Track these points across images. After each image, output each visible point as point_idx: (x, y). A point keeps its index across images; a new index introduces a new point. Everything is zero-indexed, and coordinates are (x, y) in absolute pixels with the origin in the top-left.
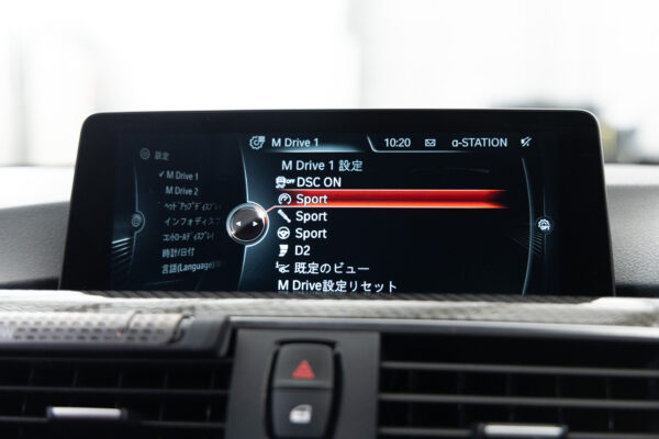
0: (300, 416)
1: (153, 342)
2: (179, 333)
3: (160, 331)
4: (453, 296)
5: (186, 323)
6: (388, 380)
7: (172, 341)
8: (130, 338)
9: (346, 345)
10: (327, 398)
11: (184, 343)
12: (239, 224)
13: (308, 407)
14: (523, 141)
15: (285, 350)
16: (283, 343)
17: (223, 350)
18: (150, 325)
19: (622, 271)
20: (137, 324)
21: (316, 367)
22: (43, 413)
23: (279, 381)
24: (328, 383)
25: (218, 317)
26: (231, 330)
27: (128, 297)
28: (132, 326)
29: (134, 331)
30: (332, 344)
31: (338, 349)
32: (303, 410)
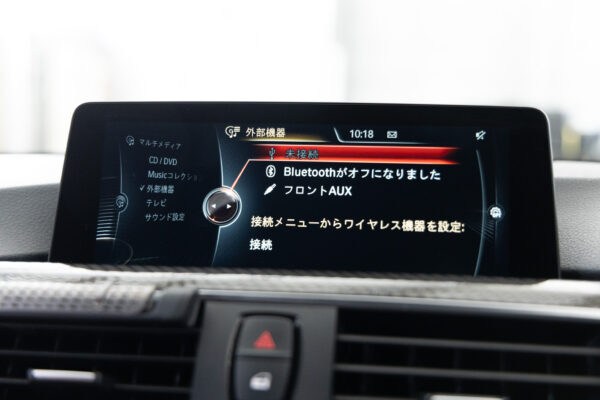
0: (260, 383)
1: (127, 312)
2: (151, 303)
3: (133, 302)
4: (407, 275)
5: (158, 294)
6: (343, 352)
7: (145, 310)
8: (106, 307)
9: (305, 318)
10: (286, 367)
11: (156, 313)
12: (214, 206)
13: (268, 374)
14: (477, 135)
15: (250, 322)
16: (247, 315)
17: (192, 321)
18: (124, 296)
19: (567, 257)
20: (113, 296)
21: (277, 337)
22: (24, 374)
23: (242, 350)
24: (287, 353)
25: (188, 290)
26: (199, 303)
27: (107, 270)
28: (108, 296)
29: (110, 301)
30: (292, 318)
31: (299, 322)
32: (263, 377)
